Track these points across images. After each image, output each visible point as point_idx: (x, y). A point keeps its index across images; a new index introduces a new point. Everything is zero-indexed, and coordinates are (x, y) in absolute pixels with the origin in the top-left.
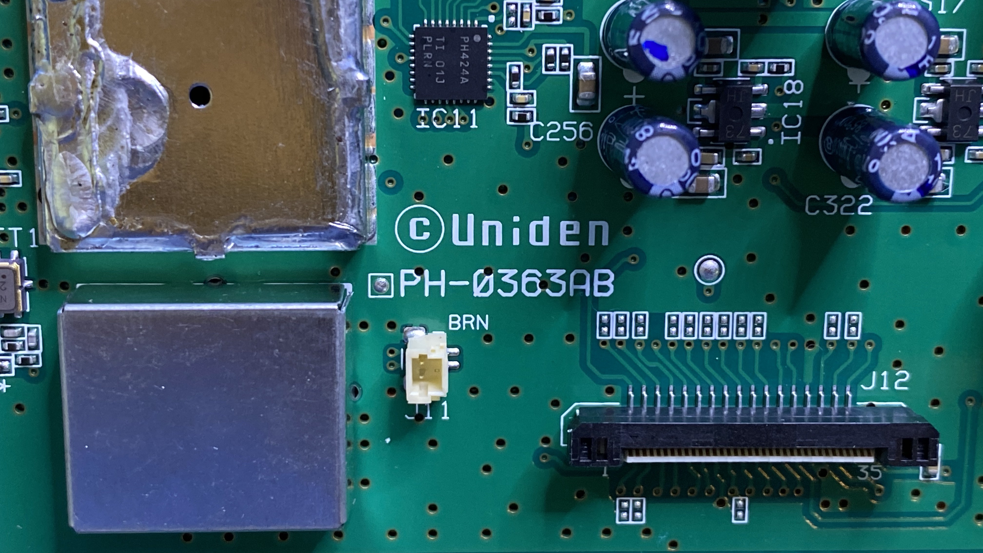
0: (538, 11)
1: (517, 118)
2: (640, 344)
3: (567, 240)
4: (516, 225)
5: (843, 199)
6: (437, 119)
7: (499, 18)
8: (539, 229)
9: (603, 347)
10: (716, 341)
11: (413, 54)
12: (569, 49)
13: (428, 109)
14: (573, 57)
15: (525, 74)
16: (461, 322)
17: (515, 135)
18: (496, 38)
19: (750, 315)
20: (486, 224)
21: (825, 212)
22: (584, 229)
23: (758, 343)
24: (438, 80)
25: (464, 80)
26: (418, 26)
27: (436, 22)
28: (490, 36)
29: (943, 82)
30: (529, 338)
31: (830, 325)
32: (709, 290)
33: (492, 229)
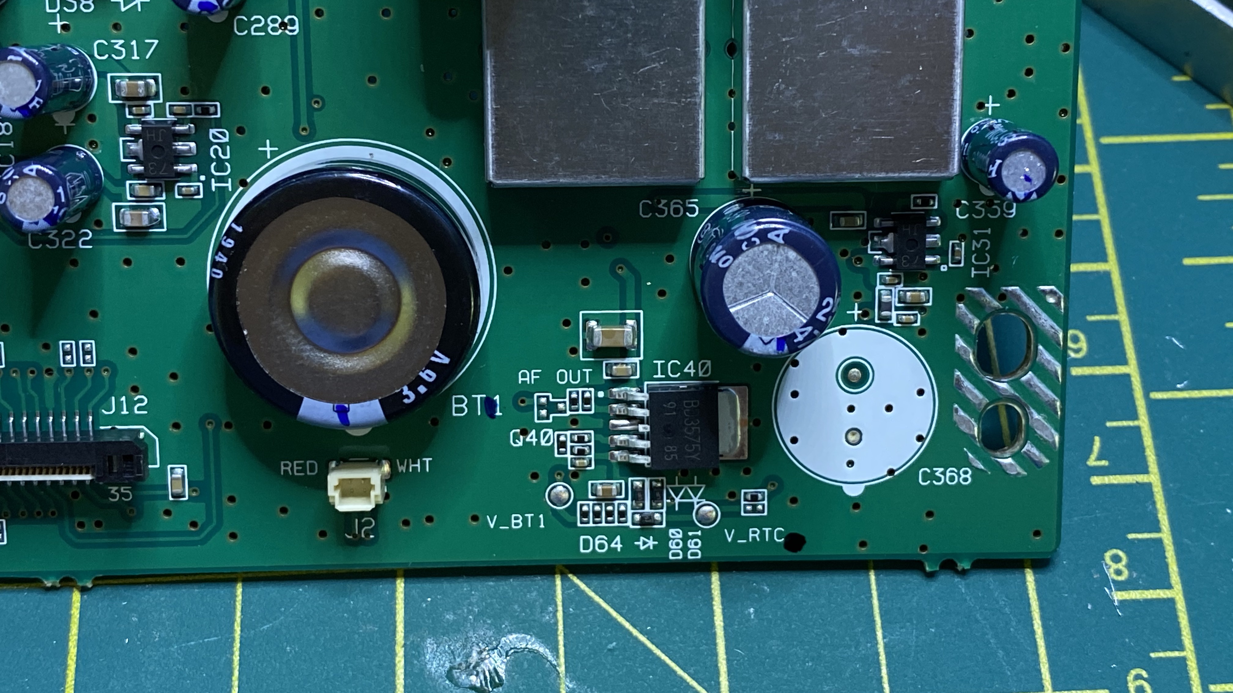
21: (47, 245)
29: (144, 123)
31: (66, 353)
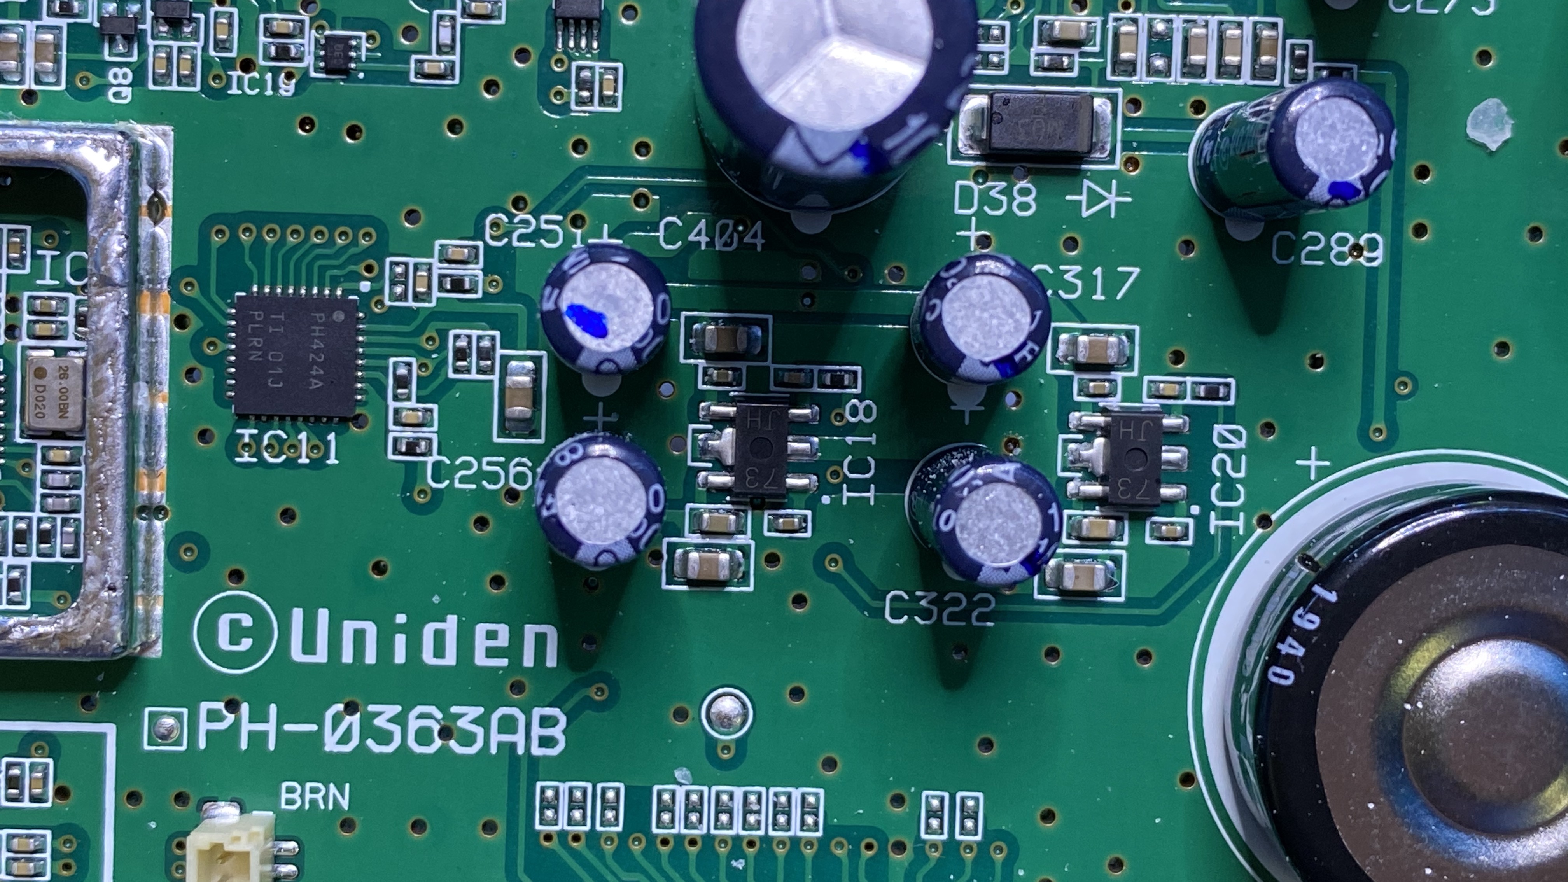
0: (442, 277)
1: (404, 449)
2: (609, 838)
3: (487, 656)
4: (401, 629)
5: (946, 598)
6: (270, 446)
7: (377, 286)
8: (439, 636)
9: (546, 844)
10: (737, 839)
11: (232, 341)
12: (493, 338)
13: (256, 431)
14: (499, 352)
15: (419, 377)
16: (302, 796)
17: (400, 476)
18: (372, 318)
19: (796, 793)
20: (349, 627)
21: (917, 619)
22: (517, 637)
23: (809, 843)
24: (272, 382)
25: (316, 384)
26: (244, 294)
27: (273, 289)
28: (361, 315)
29: (1105, 411)
30: (418, 826)
31: (931, 814)
32: (726, 748)
33: (359, 636)
